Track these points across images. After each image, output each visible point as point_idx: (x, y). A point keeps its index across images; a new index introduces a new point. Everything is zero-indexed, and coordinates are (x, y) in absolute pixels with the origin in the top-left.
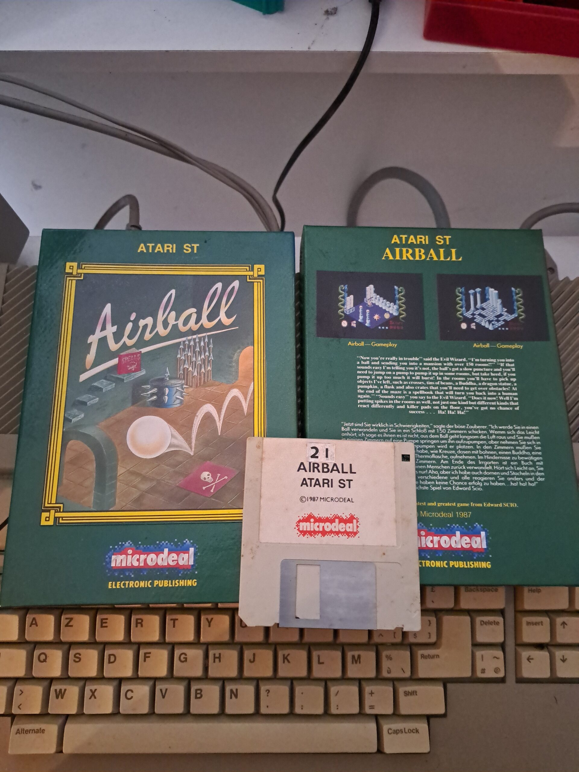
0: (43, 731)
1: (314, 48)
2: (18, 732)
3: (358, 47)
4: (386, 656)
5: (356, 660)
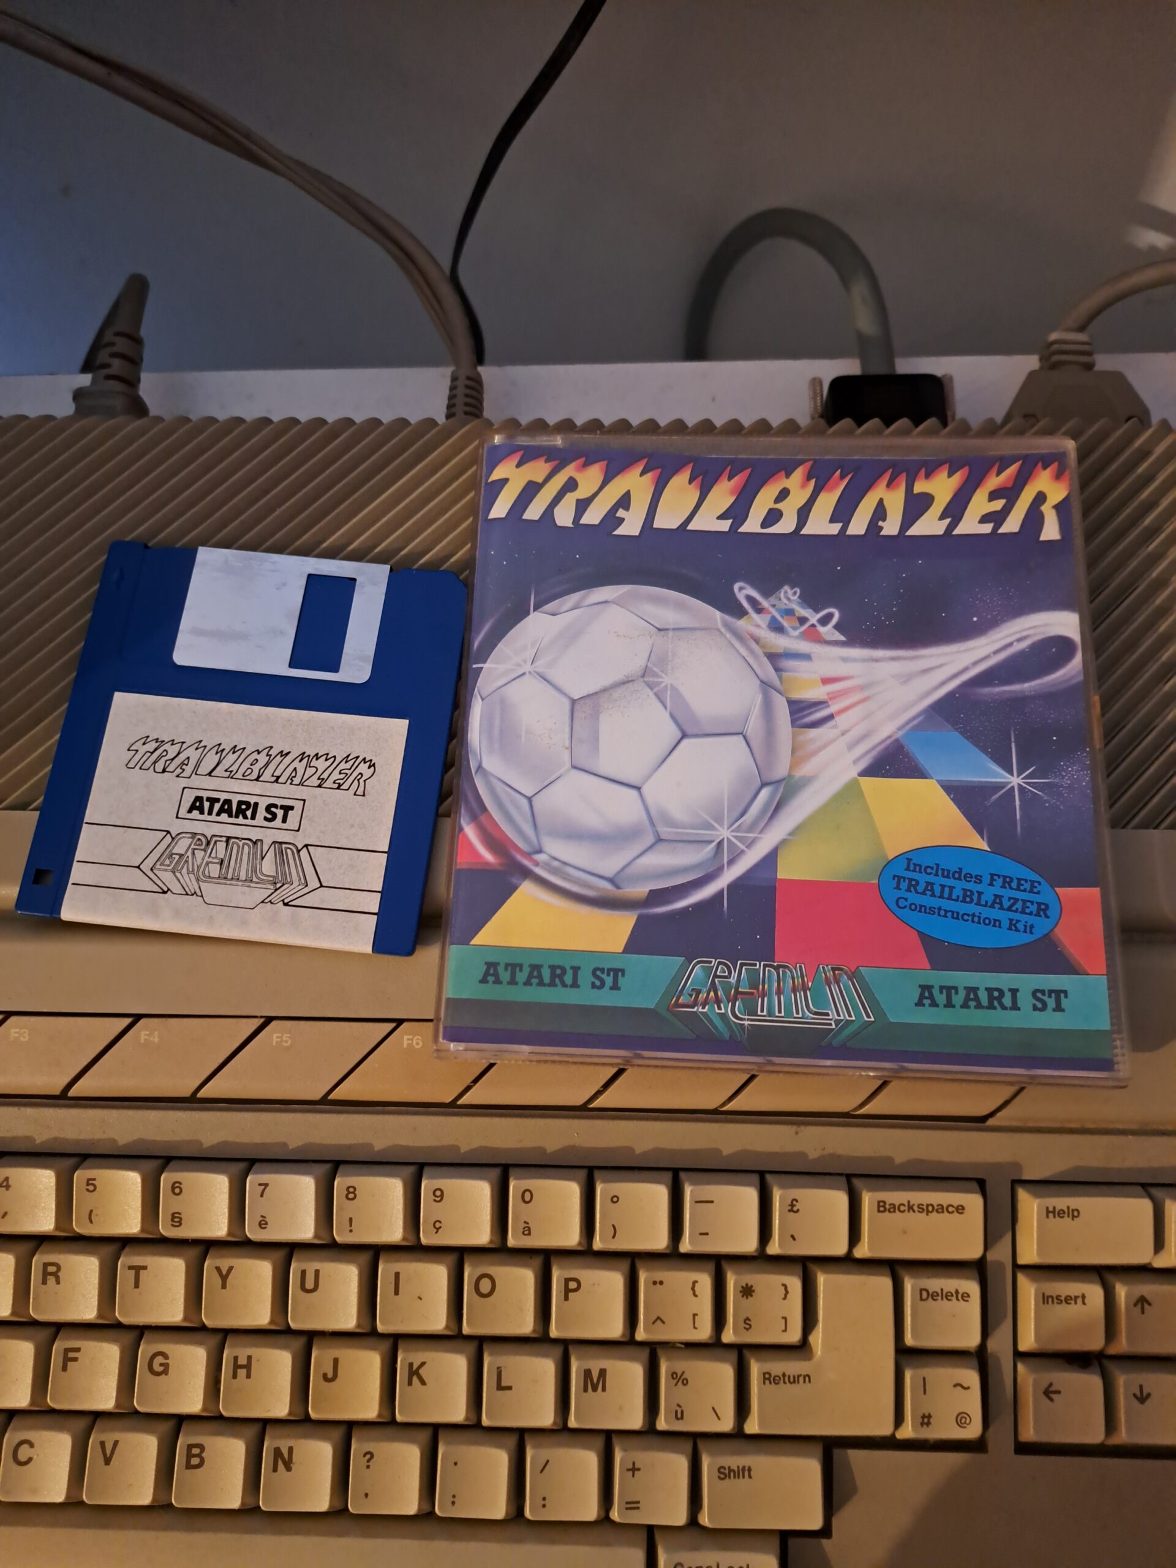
4: (674, 1375)
5: (595, 1382)
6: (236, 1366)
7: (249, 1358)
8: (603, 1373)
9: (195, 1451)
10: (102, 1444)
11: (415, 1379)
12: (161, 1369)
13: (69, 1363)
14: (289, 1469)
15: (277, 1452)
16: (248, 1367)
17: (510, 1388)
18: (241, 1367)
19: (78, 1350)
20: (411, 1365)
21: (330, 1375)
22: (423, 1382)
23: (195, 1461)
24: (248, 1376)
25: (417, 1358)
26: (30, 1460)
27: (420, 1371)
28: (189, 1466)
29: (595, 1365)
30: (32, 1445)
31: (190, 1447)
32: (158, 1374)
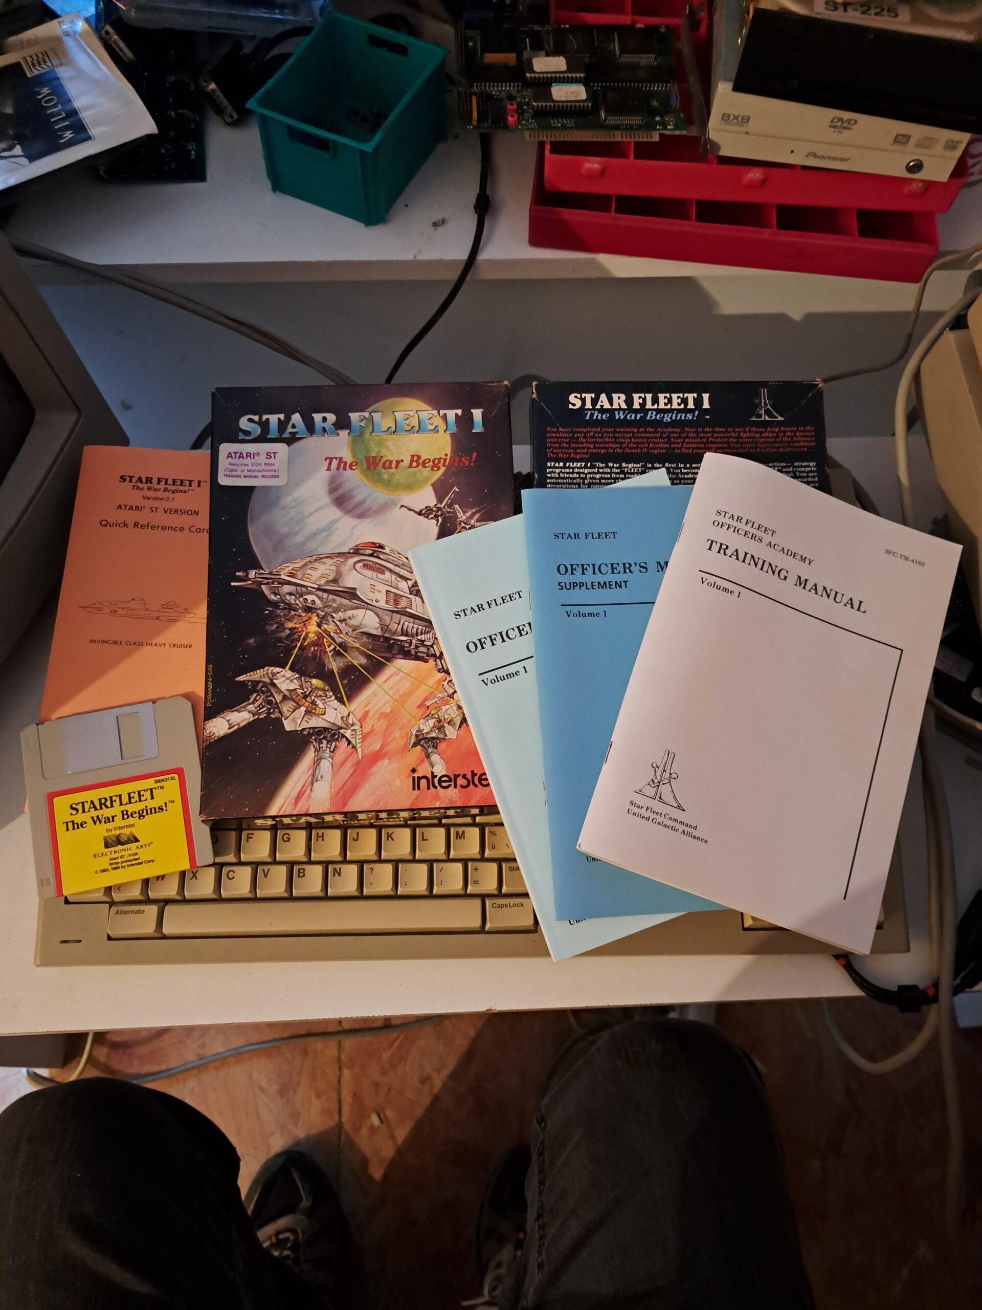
0: (143, 912)
1: (420, 258)
2: (117, 913)
3: (463, 254)
4: (491, 832)
5: (460, 836)
6: (318, 836)
7: (323, 833)
8: (463, 832)
9: (302, 871)
10: (263, 870)
11: (390, 839)
12: (287, 840)
13: (250, 839)
14: (339, 875)
15: (335, 870)
16: (323, 837)
17: (427, 840)
18: (320, 836)
19: (252, 834)
20: (388, 833)
21: (356, 838)
22: (393, 839)
23: (301, 875)
24: (323, 840)
25: (390, 830)
26: (234, 878)
27: (392, 836)
28: (299, 876)
29: (460, 830)
30: (234, 872)
31: (299, 869)
32: (286, 841)
